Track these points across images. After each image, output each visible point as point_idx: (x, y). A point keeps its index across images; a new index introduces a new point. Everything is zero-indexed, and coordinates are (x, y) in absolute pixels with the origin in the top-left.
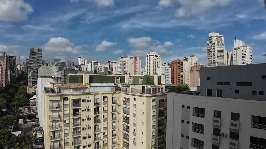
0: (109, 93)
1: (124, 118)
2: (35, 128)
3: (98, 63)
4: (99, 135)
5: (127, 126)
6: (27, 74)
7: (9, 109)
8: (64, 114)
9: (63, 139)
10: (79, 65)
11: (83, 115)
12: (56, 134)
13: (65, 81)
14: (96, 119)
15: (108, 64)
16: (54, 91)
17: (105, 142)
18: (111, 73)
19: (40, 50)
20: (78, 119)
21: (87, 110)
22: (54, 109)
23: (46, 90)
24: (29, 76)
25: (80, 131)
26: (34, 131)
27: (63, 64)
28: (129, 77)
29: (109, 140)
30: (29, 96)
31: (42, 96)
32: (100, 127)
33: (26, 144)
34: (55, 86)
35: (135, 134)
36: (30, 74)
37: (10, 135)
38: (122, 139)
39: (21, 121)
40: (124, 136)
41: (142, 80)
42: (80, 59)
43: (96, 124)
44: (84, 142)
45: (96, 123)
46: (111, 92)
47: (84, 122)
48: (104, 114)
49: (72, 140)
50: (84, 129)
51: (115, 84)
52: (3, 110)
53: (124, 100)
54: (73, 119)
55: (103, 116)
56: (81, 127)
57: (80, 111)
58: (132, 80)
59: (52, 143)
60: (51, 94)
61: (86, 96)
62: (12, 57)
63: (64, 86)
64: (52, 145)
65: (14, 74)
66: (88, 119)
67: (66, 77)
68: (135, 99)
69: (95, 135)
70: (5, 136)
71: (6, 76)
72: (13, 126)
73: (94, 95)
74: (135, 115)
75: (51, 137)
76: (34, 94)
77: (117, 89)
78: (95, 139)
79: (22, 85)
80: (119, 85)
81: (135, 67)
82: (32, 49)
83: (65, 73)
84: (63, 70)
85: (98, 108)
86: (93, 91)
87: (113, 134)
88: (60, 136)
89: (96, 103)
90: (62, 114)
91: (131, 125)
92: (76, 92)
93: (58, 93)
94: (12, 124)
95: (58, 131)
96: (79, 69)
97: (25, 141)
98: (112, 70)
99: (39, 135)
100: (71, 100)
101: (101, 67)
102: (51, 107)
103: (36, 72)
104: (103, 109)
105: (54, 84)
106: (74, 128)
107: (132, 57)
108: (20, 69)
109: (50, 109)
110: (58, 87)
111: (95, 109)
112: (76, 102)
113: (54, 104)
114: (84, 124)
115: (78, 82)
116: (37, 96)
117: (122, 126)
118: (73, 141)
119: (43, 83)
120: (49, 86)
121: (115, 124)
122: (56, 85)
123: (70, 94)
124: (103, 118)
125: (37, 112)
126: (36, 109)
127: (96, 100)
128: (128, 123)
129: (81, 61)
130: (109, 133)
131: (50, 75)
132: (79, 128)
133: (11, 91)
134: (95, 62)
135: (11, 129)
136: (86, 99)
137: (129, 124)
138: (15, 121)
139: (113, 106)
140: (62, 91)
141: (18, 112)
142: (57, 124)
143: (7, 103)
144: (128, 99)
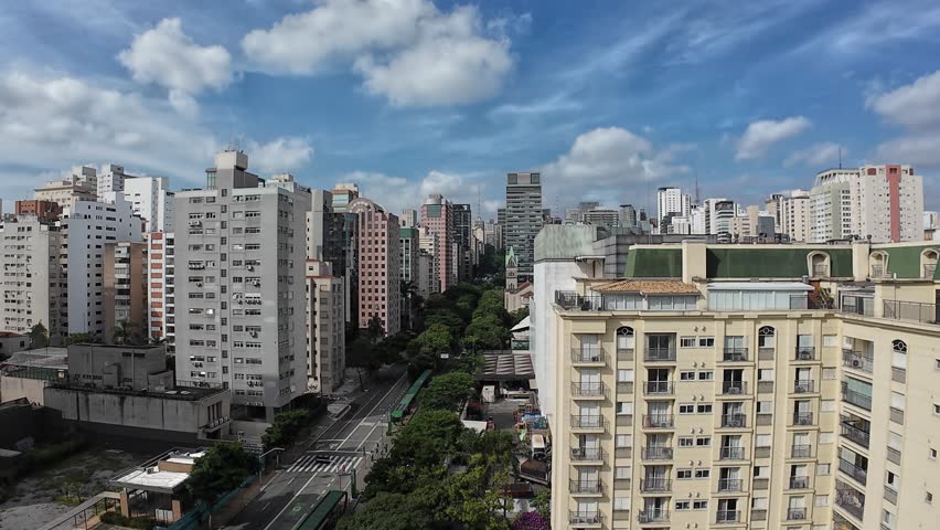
0: (785, 318)
1: (845, 422)
2: (527, 417)
3: (732, 203)
4: (740, 471)
5: (858, 455)
6: (503, 252)
7: (457, 353)
8: (617, 383)
9: (612, 465)
10: (664, 215)
11: (683, 392)
12: (589, 444)
13: (618, 273)
14: (730, 410)
15: (774, 204)
16: (585, 305)
17: (760, 505)
18: (787, 237)
19: (535, 177)
20: (666, 403)
21: (697, 376)
22: (587, 362)
23: (562, 300)
24: (508, 258)
25: (668, 446)
26: (522, 427)
27: (608, 217)
28: (871, 250)
29: (776, 500)
30: (509, 320)
31: (547, 320)
32: (743, 443)
33: (498, 461)
34: (588, 287)
35: (891, 495)
36: (512, 253)
37: (459, 429)
38: (830, 505)
39: (488, 393)
40: (840, 493)
41: (934, 261)
42: (663, 194)
43: (728, 431)
44: (681, 490)
45: (730, 426)
46: (790, 314)
47: (686, 416)
48: (762, 398)
49: (640, 474)
50: (685, 442)
51: (810, 282)
52: (443, 356)
53: (850, 347)
54: (649, 402)
55: (759, 404)
56: (673, 433)
57: (674, 377)
58: (883, 265)
59: (575, 472)
60: (577, 312)
61: (692, 325)
62: (461, 206)
63: (619, 287)
64: (575, 478)
65: (467, 254)
66: (701, 409)
67: (622, 259)
68: (899, 346)
69: (724, 472)
70: (446, 429)
71: (447, 260)
72: (466, 405)
73: (723, 323)
74: (897, 415)
75: (575, 451)
76: (525, 313)
77: (817, 300)
78: (723, 485)
79: (489, 288)
80: (824, 285)
81: (895, 210)
82: (512, 177)
83: (617, 244)
84: (610, 235)
85: (738, 373)
86: (722, 306)
87: (792, 478)
88: (601, 454)
89: (729, 352)
90: (610, 381)
91: (876, 455)
92: (659, 309)
93: (599, 309)
94: (463, 397)
95: (595, 435)
96: (664, 229)
97: (498, 452)
98: (790, 228)
99: (538, 441)
100: (643, 336)
101: (745, 221)
102: (577, 355)
103: (527, 245)
104: (760, 377)
105: (585, 281)
106: (647, 434)
107: (877, 167)
108: (481, 239)
109: (573, 361)
110: (600, 291)
111: (727, 373)
112: (660, 343)
113: (586, 346)
114: (685, 425)
115: (665, 274)
116: (532, 321)
117: (835, 452)
118: (643, 478)
119: (552, 279)
120: (571, 287)
121: (805, 441)
122: (593, 284)
123: (640, 314)
124: (758, 410)
125: (532, 370)
126: (529, 360)
127: (731, 341)
128: (865, 444)
129: (670, 201)
130: (777, 471)
131: (572, 253)
132: (665, 436)
133: (463, 303)
134: (720, 200)
135: (461, 411)
136: (695, 334)
137: (867, 448)
138: (472, 389)
139: (798, 370)
140: (611, 304)
141: (479, 364)
142: (595, 411)
143: (451, 338)
144: (868, 344)
